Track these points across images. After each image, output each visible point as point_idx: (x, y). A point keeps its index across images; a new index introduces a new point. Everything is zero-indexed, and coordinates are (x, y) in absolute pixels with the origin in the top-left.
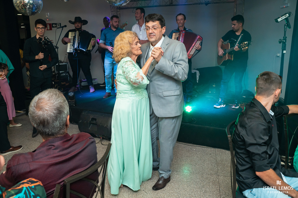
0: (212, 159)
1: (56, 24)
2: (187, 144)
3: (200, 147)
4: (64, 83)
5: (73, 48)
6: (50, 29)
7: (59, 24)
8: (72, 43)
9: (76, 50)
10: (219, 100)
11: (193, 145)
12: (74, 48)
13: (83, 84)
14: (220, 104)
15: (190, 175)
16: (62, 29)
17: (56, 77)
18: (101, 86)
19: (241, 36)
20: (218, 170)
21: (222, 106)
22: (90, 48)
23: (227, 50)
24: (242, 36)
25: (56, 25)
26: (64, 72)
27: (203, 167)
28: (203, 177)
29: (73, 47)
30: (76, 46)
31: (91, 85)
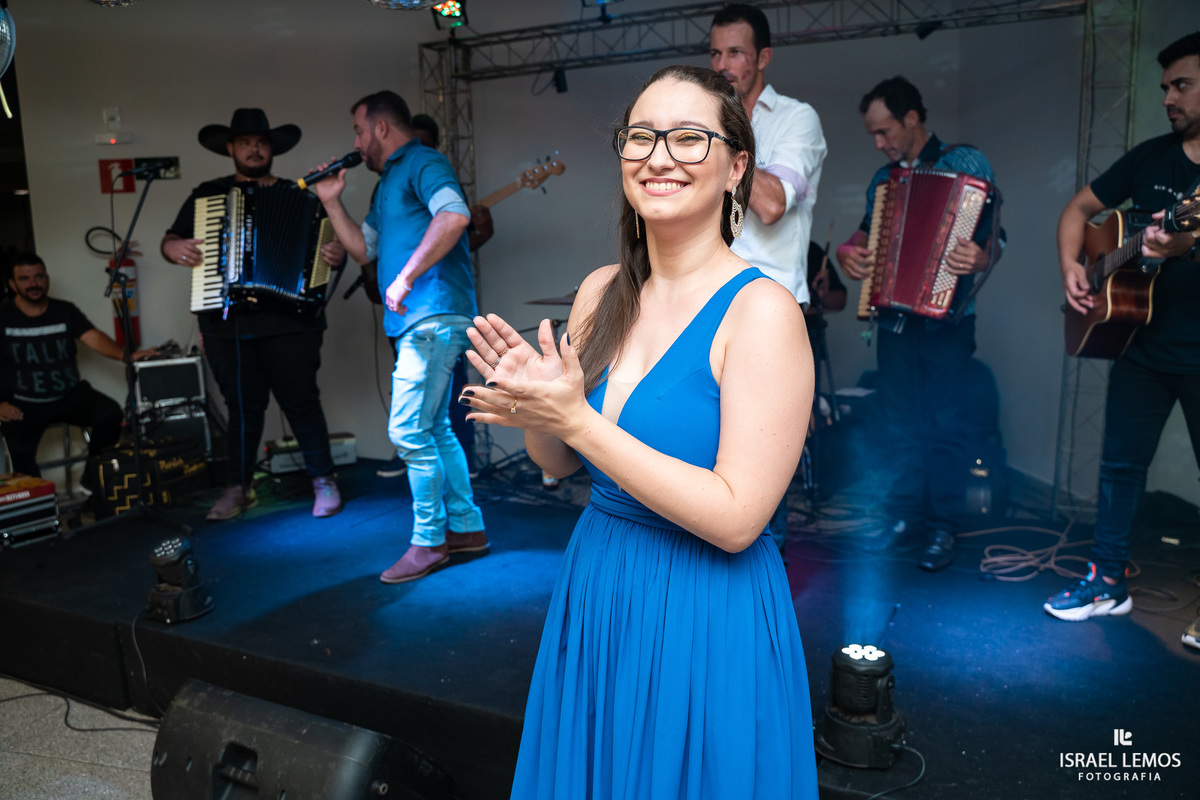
4: (176, 463)
5: (222, 282)
6: (124, 186)
8: (215, 260)
9: (233, 293)
10: (1087, 571)
12: (227, 282)
13: (281, 466)
14: (1085, 595)
17: (143, 430)
18: (386, 474)
21: (1105, 607)
22: (319, 276)
23: (1108, 258)
26: (182, 404)
29: (219, 279)
30: (233, 276)
31: (323, 475)
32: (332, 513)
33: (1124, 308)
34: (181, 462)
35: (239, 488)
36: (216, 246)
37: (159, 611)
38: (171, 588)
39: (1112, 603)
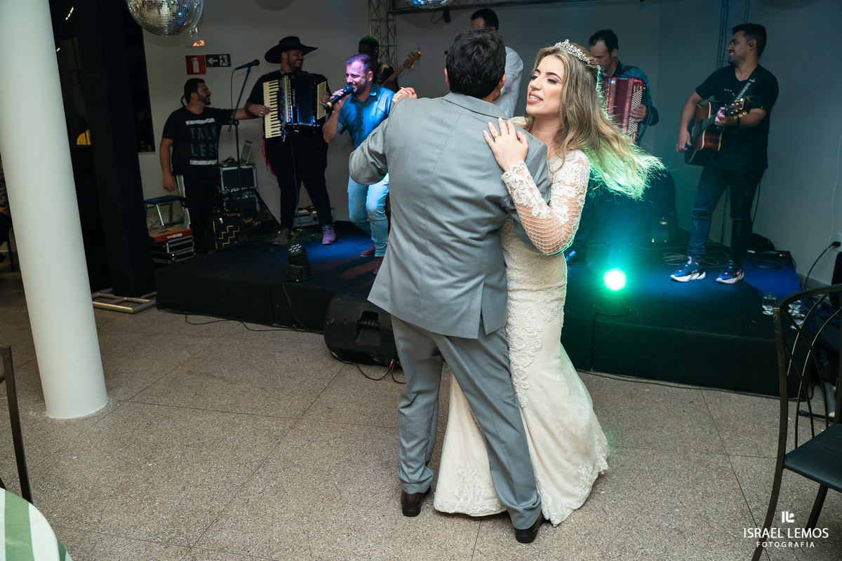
0: (699, 414)
1: (216, 57)
2: (621, 378)
3: (657, 384)
5: (281, 123)
6: (200, 70)
7: (224, 56)
8: (276, 112)
9: (287, 128)
10: (688, 260)
11: (639, 380)
12: (284, 123)
14: (688, 270)
15: (654, 455)
16: (249, 71)
19: (749, 84)
20: (723, 441)
21: (696, 276)
23: (704, 122)
24: (752, 84)
25: (217, 61)
26: (245, 191)
27: (682, 433)
28: (688, 459)
29: (278, 122)
30: (288, 118)
31: (327, 224)
32: (332, 243)
33: (709, 144)
34: (252, 220)
35: (287, 230)
36: (276, 106)
37: (292, 276)
38: (296, 266)
39: (698, 274)
